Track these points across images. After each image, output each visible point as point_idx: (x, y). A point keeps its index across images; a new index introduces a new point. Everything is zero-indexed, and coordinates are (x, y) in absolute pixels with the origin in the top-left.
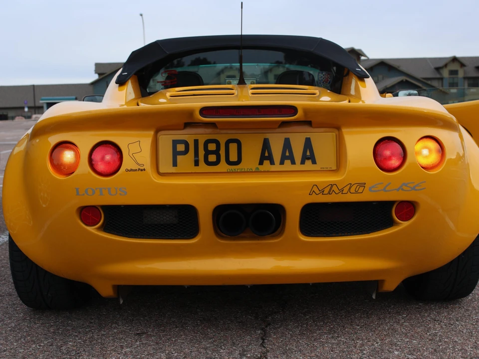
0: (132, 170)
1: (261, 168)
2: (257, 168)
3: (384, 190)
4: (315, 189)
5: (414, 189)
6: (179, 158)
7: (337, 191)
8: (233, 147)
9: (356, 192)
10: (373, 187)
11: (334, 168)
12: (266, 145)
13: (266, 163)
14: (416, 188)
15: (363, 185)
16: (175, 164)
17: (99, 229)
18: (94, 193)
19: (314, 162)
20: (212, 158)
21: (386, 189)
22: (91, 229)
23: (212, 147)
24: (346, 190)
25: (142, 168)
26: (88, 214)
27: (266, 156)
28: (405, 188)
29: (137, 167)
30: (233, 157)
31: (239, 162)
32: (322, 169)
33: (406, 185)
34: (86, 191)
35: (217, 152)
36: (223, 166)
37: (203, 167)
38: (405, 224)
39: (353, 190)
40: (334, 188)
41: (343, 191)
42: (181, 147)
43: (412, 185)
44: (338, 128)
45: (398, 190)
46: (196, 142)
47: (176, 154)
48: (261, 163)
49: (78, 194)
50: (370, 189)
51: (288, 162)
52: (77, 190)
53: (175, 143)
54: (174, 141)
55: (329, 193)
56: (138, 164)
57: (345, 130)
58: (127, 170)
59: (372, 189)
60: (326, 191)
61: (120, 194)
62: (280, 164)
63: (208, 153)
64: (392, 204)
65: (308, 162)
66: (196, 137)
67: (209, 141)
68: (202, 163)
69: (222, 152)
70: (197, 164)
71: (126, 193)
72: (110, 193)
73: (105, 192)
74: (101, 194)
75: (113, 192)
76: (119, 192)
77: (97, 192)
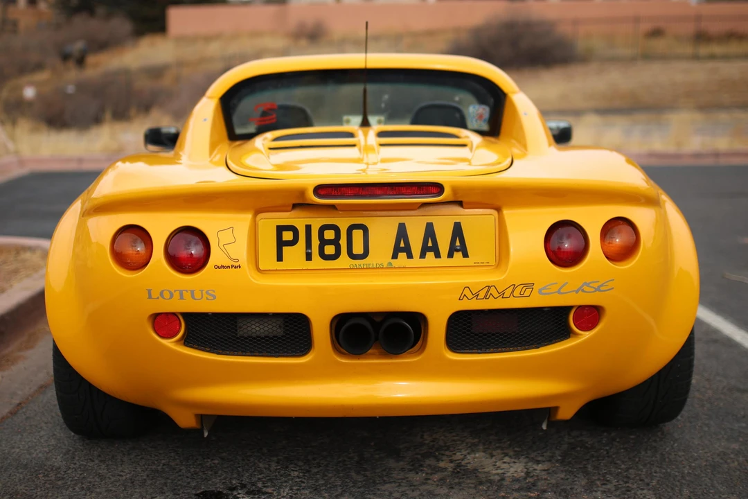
0: (222, 267)
1: (395, 263)
2: (390, 264)
3: (559, 292)
4: (467, 292)
5: (598, 289)
6: (285, 249)
7: (496, 295)
8: (358, 235)
9: (522, 295)
10: (544, 288)
11: (493, 262)
12: (402, 232)
13: (402, 256)
14: (602, 288)
15: (530, 286)
16: (280, 258)
17: (178, 342)
18: (172, 296)
19: (466, 255)
20: (330, 250)
21: (562, 291)
22: (168, 343)
23: (330, 235)
24: (507, 293)
25: (237, 264)
26: (163, 323)
27: (401, 246)
28: (586, 288)
29: (230, 263)
30: (358, 249)
31: (365, 255)
32: (476, 265)
33: (587, 284)
34: (162, 293)
35: (335, 242)
36: (344, 261)
38: (586, 335)
39: (517, 293)
40: (493, 291)
41: (504, 294)
42: (287, 236)
43: (596, 285)
44: (498, 209)
45: (577, 292)
46: (308, 228)
47: (281, 243)
48: (395, 256)
49: (150, 297)
50: (540, 292)
51: (430, 255)
52: (149, 291)
53: (280, 229)
54: (278, 227)
55: (485, 298)
56: (231, 259)
57: (506, 212)
58: (216, 267)
59: (543, 291)
60: (482, 295)
61: (207, 299)
62: (420, 258)
63: (323, 242)
64: (569, 308)
65: (458, 255)
66: (308, 221)
67: (325, 228)
68: (316, 257)
69: (343, 242)
70: (309, 258)
71: (215, 297)
72: (193, 297)
73: (187, 295)
74: (182, 297)
75: (198, 295)
76: (205, 296)
77: (177, 295)
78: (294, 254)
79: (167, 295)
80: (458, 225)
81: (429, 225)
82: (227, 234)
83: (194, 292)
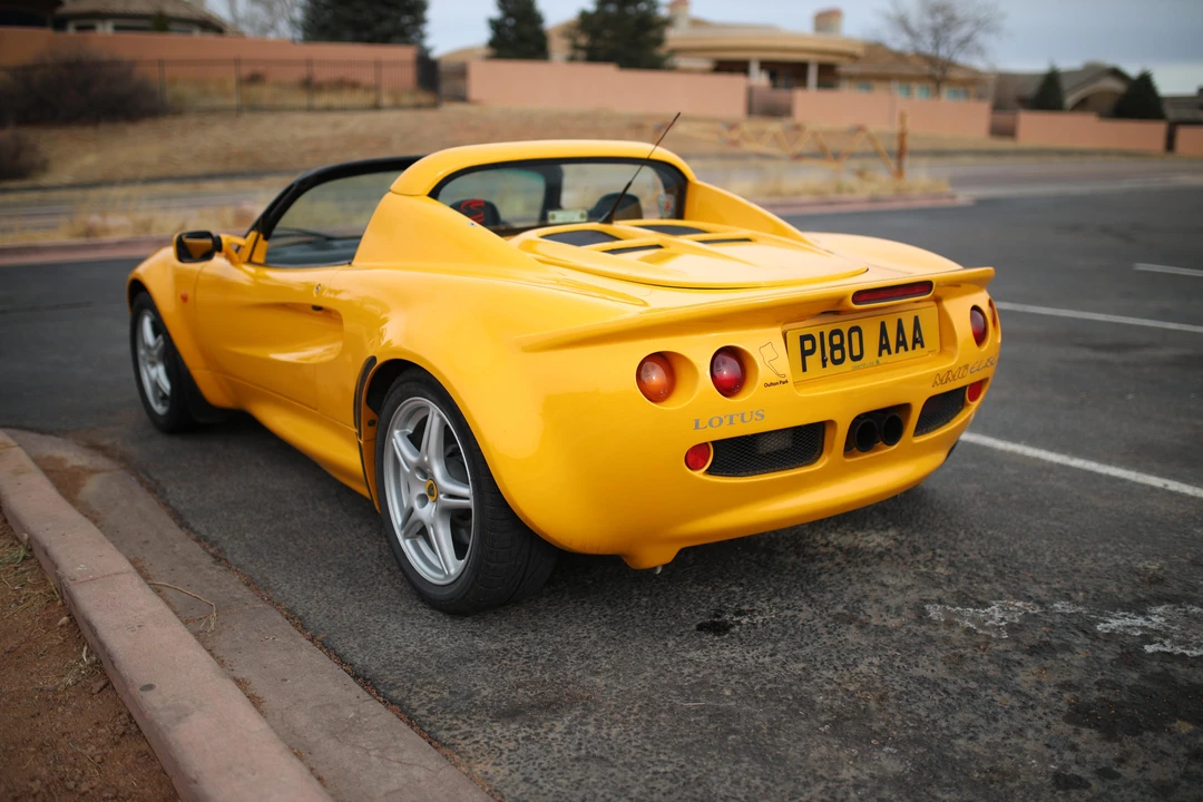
0: (772, 384)
1: (881, 360)
2: (878, 362)
4: (937, 379)
6: (807, 358)
7: (951, 378)
8: (855, 335)
9: (963, 376)
10: (973, 368)
11: (938, 350)
12: (883, 332)
13: (885, 352)
15: (966, 366)
16: (804, 369)
18: (721, 421)
19: (922, 346)
20: (838, 354)
21: (979, 368)
22: (699, 474)
23: (836, 339)
25: (784, 380)
27: (884, 347)
28: (988, 364)
29: (778, 379)
30: (856, 352)
31: (861, 355)
32: (929, 354)
33: (989, 360)
34: (711, 421)
35: (840, 346)
36: (848, 364)
37: (830, 368)
42: (808, 346)
44: (938, 300)
45: (985, 367)
46: (822, 334)
47: (805, 353)
48: (880, 355)
49: (697, 427)
52: (697, 422)
53: (803, 339)
54: (801, 337)
55: (946, 382)
56: (778, 375)
57: (945, 303)
58: (767, 385)
60: (944, 380)
61: (756, 420)
62: (896, 353)
63: (834, 348)
64: (965, 387)
65: (918, 347)
66: (821, 329)
67: (833, 333)
68: (829, 363)
69: (846, 346)
70: (824, 366)
71: (763, 416)
72: (743, 420)
73: (737, 420)
74: (731, 423)
75: (747, 418)
76: (754, 416)
77: (727, 421)
78: (814, 360)
79: (716, 422)
80: (916, 319)
81: (900, 321)
82: (769, 350)
83: (743, 415)
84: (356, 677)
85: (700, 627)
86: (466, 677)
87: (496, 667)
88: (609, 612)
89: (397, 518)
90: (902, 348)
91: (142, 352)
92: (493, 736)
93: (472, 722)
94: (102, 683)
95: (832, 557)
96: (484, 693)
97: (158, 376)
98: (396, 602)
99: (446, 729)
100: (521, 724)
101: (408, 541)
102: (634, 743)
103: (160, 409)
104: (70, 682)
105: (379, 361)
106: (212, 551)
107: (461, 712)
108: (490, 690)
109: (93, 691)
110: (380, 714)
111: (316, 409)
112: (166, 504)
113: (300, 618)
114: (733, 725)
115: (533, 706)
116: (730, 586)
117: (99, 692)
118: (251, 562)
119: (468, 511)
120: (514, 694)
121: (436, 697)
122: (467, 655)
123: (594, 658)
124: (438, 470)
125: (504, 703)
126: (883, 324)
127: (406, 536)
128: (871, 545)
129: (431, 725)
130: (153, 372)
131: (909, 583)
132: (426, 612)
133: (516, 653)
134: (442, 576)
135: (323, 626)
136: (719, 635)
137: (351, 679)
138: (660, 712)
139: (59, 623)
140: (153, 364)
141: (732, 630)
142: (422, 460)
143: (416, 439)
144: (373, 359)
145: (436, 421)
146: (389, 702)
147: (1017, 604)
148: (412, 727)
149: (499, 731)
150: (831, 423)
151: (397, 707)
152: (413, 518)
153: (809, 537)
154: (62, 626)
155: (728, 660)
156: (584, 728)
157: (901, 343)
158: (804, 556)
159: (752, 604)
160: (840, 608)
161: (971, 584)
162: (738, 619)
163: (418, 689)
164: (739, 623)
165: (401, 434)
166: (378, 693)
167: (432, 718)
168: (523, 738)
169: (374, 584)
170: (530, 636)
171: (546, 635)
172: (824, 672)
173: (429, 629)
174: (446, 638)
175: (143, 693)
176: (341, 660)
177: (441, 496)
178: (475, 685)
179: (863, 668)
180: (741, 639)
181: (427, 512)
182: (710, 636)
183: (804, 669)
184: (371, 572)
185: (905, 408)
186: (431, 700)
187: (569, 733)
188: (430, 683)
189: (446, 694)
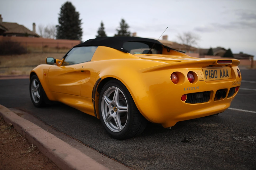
0: (201, 81)
2: (220, 79)
8: (216, 72)
11: (231, 78)
12: (221, 72)
16: (206, 78)
17: (185, 102)
18: (190, 89)
19: (228, 76)
20: (213, 76)
22: (184, 102)
25: (203, 80)
26: (183, 97)
27: (221, 75)
29: (202, 80)
30: (216, 76)
34: (188, 89)
35: (213, 74)
36: (215, 79)
37: (211, 79)
38: (237, 92)
42: (207, 73)
44: (231, 67)
46: (209, 71)
47: (206, 75)
48: (220, 77)
49: (185, 90)
52: (185, 89)
54: (205, 71)
55: (234, 85)
56: (202, 78)
58: (200, 81)
64: (235, 87)
65: (227, 76)
66: (209, 69)
67: (212, 71)
68: (211, 77)
69: (214, 74)
70: (210, 78)
71: (199, 88)
72: (195, 89)
73: (193, 88)
77: (191, 89)
78: (208, 76)
79: (189, 89)
80: (227, 70)
81: (224, 70)
82: (200, 73)
83: (195, 87)
84: (100, 152)
85: (182, 141)
86: (128, 152)
87: (135, 150)
88: (158, 139)
89: (104, 118)
90: (224, 76)
91: (32, 89)
92: (140, 164)
93: (134, 161)
94: (38, 152)
95: (205, 128)
96: (134, 155)
97: (37, 94)
98: (105, 138)
99: (128, 163)
100: (147, 161)
101: (107, 123)
102: (178, 165)
103: (36, 102)
104: (30, 152)
105: (102, 79)
106: (55, 129)
107: (130, 159)
108: (136, 155)
109: (36, 154)
110: (110, 160)
111: (80, 96)
112: (41, 120)
113: (81, 141)
114: (201, 161)
115: (148, 158)
116: (185, 134)
117: (38, 154)
118: (65, 131)
119: (126, 112)
120: (142, 155)
121: (123, 156)
122: (127, 148)
123: (159, 148)
124: (117, 104)
125: (140, 157)
126: (221, 70)
127: (107, 122)
128: (213, 126)
129: (124, 162)
130: (35, 94)
131: (226, 133)
132: (113, 140)
133: (139, 147)
134: (118, 130)
135: (88, 143)
136: (187, 143)
137: (99, 153)
138: (181, 158)
139: (24, 140)
140: (35, 92)
141: (190, 142)
142: (113, 102)
143: (111, 98)
144: (101, 79)
145: (117, 91)
146: (111, 158)
147: (254, 137)
148: (119, 163)
149: (142, 163)
150: (212, 91)
151: (114, 159)
152: (110, 116)
153: (198, 125)
154: (24, 141)
155: (192, 148)
156: (163, 162)
157: (224, 75)
158: (199, 128)
159: (192, 137)
160: (213, 138)
161: (241, 133)
162: (190, 140)
163: (117, 155)
164: (191, 140)
165: (107, 97)
166: (107, 155)
167: (123, 161)
168: (149, 164)
169: (98, 134)
170: (141, 144)
171: (145, 144)
172: (217, 150)
173: (115, 143)
174: (120, 145)
175: (53, 151)
176: (95, 149)
177: (118, 110)
178: (131, 154)
179: (225, 149)
180: (193, 144)
181: (114, 115)
182: (185, 143)
183: (212, 149)
184: (96, 132)
185: (226, 90)
186: (121, 157)
187: (160, 163)
188: (120, 154)
189: (125, 156)
